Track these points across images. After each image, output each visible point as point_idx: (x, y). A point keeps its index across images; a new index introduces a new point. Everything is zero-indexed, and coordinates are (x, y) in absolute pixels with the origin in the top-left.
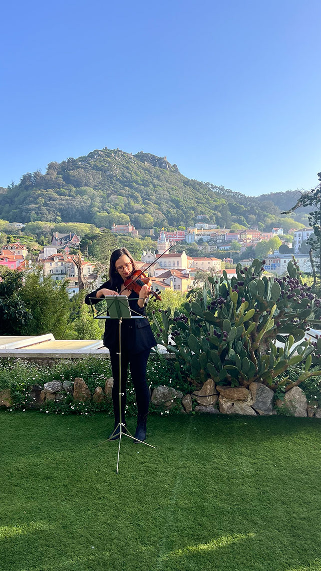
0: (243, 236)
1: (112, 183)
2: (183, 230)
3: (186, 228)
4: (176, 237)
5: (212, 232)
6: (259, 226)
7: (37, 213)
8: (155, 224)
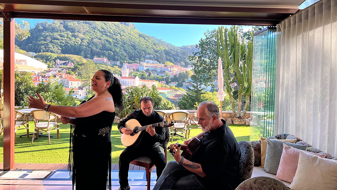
0: (172, 69)
1: (94, 32)
2: (137, 63)
3: (140, 62)
4: (133, 67)
5: (155, 66)
6: (181, 64)
7: (45, 47)
8: (120, 58)
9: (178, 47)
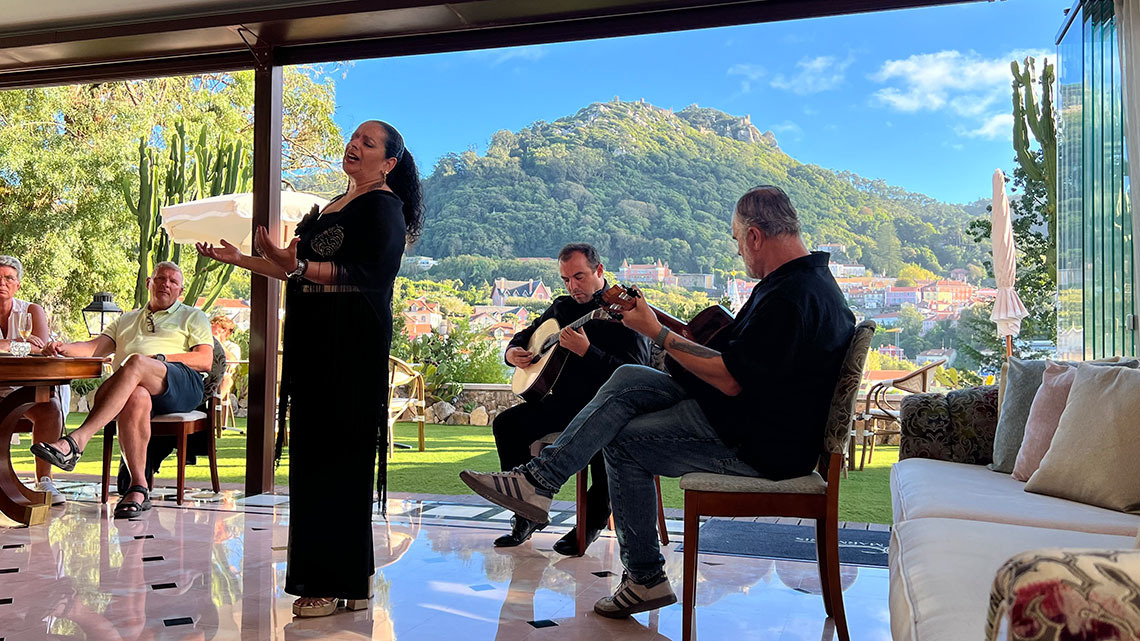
0: (929, 296)
1: (624, 173)
5: (854, 284)
6: (969, 273)
7: (463, 238)
8: (717, 263)
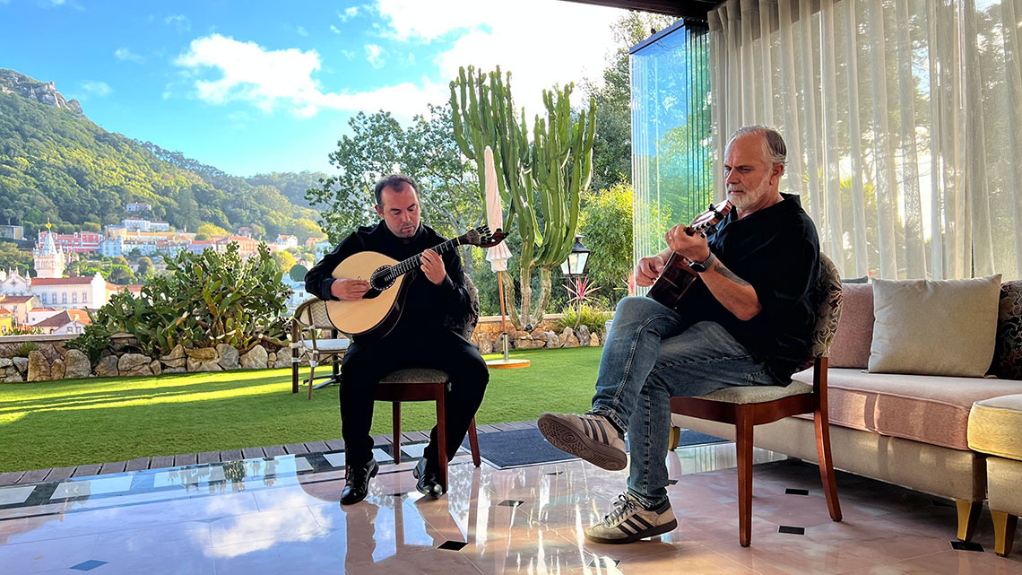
2: (95, 230)
3: (103, 228)
4: (79, 245)
5: (160, 238)
6: (252, 231)
8: (26, 216)
9: (242, 178)
